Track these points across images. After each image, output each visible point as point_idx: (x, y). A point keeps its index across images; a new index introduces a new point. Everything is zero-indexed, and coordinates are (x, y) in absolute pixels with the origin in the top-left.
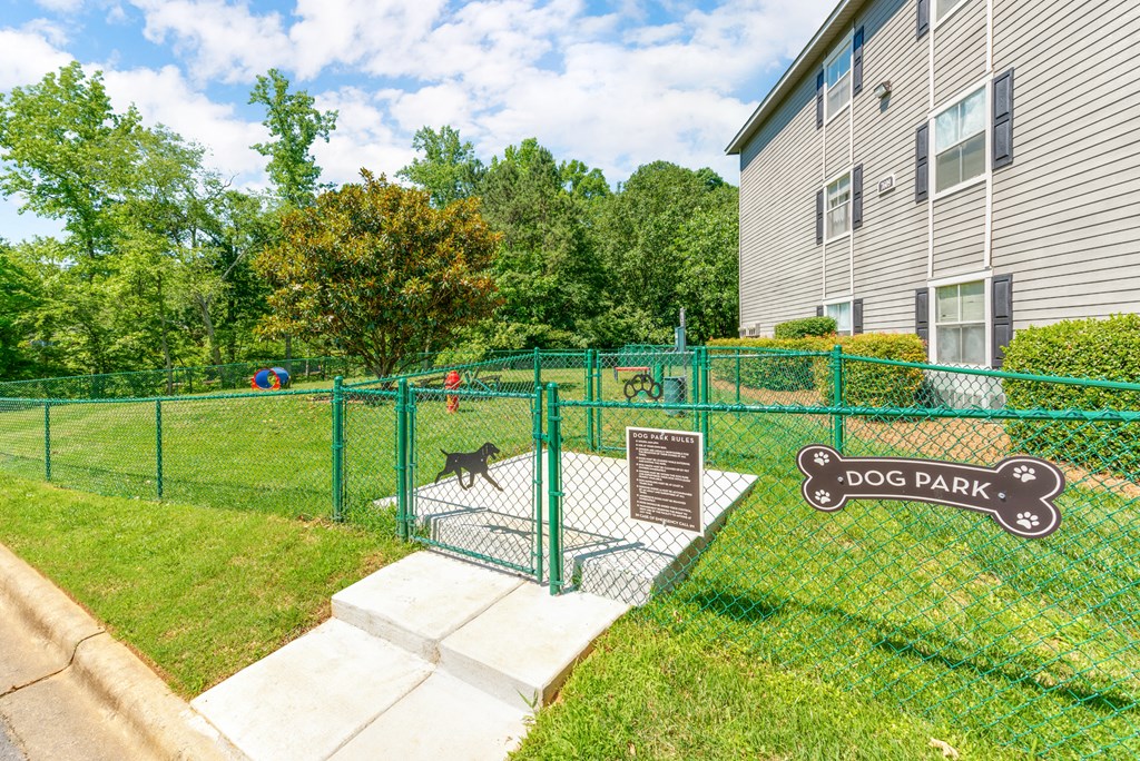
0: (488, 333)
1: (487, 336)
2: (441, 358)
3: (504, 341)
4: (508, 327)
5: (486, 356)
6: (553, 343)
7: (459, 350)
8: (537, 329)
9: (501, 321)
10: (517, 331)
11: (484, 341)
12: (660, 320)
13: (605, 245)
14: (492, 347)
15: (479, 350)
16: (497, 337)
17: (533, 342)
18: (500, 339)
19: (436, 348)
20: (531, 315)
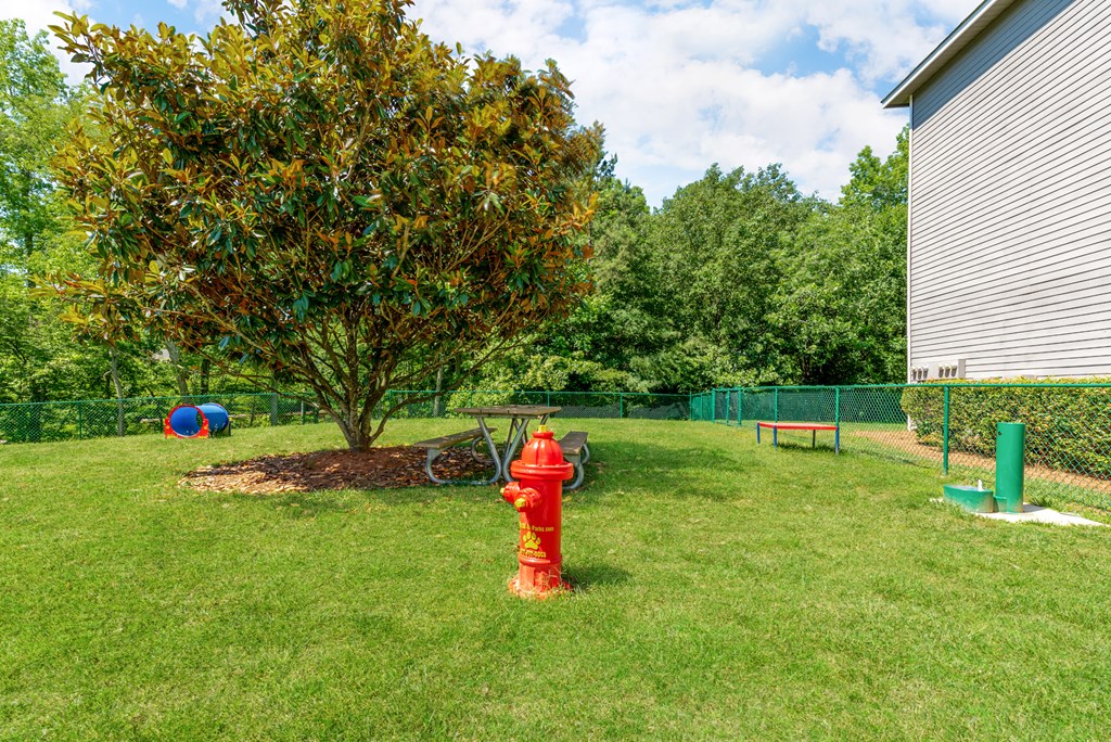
0: (517, 367)
1: (516, 373)
2: (456, 399)
3: (540, 380)
4: (543, 361)
5: (515, 400)
6: (603, 384)
7: (478, 389)
8: (581, 366)
9: (534, 353)
10: (556, 367)
11: (511, 379)
12: (743, 359)
13: (668, 260)
14: (522, 387)
15: (506, 389)
16: (530, 373)
17: (577, 382)
18: (534, 376)
19: (448, 386)
20: (572, 349)
